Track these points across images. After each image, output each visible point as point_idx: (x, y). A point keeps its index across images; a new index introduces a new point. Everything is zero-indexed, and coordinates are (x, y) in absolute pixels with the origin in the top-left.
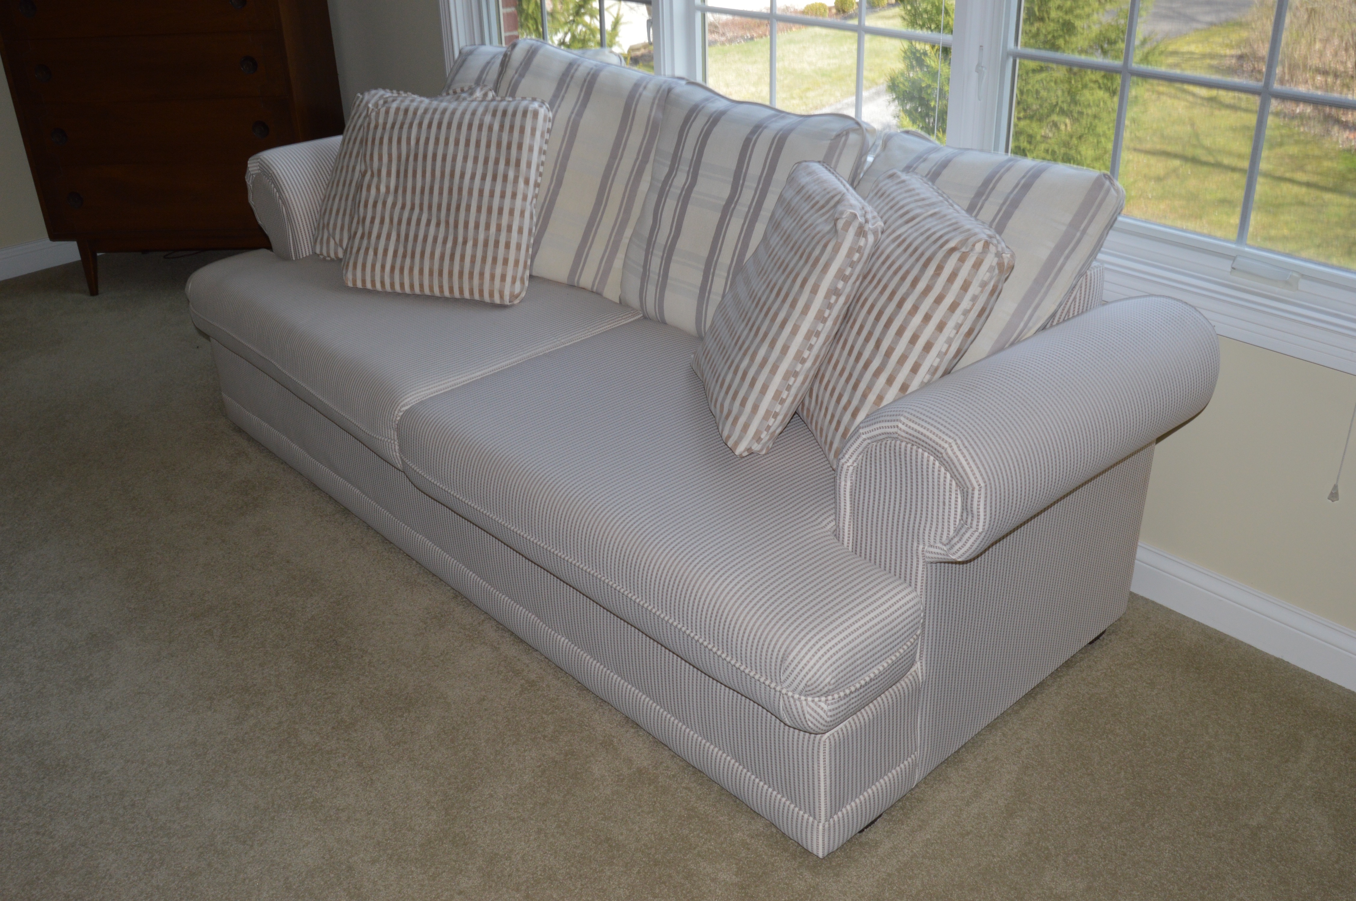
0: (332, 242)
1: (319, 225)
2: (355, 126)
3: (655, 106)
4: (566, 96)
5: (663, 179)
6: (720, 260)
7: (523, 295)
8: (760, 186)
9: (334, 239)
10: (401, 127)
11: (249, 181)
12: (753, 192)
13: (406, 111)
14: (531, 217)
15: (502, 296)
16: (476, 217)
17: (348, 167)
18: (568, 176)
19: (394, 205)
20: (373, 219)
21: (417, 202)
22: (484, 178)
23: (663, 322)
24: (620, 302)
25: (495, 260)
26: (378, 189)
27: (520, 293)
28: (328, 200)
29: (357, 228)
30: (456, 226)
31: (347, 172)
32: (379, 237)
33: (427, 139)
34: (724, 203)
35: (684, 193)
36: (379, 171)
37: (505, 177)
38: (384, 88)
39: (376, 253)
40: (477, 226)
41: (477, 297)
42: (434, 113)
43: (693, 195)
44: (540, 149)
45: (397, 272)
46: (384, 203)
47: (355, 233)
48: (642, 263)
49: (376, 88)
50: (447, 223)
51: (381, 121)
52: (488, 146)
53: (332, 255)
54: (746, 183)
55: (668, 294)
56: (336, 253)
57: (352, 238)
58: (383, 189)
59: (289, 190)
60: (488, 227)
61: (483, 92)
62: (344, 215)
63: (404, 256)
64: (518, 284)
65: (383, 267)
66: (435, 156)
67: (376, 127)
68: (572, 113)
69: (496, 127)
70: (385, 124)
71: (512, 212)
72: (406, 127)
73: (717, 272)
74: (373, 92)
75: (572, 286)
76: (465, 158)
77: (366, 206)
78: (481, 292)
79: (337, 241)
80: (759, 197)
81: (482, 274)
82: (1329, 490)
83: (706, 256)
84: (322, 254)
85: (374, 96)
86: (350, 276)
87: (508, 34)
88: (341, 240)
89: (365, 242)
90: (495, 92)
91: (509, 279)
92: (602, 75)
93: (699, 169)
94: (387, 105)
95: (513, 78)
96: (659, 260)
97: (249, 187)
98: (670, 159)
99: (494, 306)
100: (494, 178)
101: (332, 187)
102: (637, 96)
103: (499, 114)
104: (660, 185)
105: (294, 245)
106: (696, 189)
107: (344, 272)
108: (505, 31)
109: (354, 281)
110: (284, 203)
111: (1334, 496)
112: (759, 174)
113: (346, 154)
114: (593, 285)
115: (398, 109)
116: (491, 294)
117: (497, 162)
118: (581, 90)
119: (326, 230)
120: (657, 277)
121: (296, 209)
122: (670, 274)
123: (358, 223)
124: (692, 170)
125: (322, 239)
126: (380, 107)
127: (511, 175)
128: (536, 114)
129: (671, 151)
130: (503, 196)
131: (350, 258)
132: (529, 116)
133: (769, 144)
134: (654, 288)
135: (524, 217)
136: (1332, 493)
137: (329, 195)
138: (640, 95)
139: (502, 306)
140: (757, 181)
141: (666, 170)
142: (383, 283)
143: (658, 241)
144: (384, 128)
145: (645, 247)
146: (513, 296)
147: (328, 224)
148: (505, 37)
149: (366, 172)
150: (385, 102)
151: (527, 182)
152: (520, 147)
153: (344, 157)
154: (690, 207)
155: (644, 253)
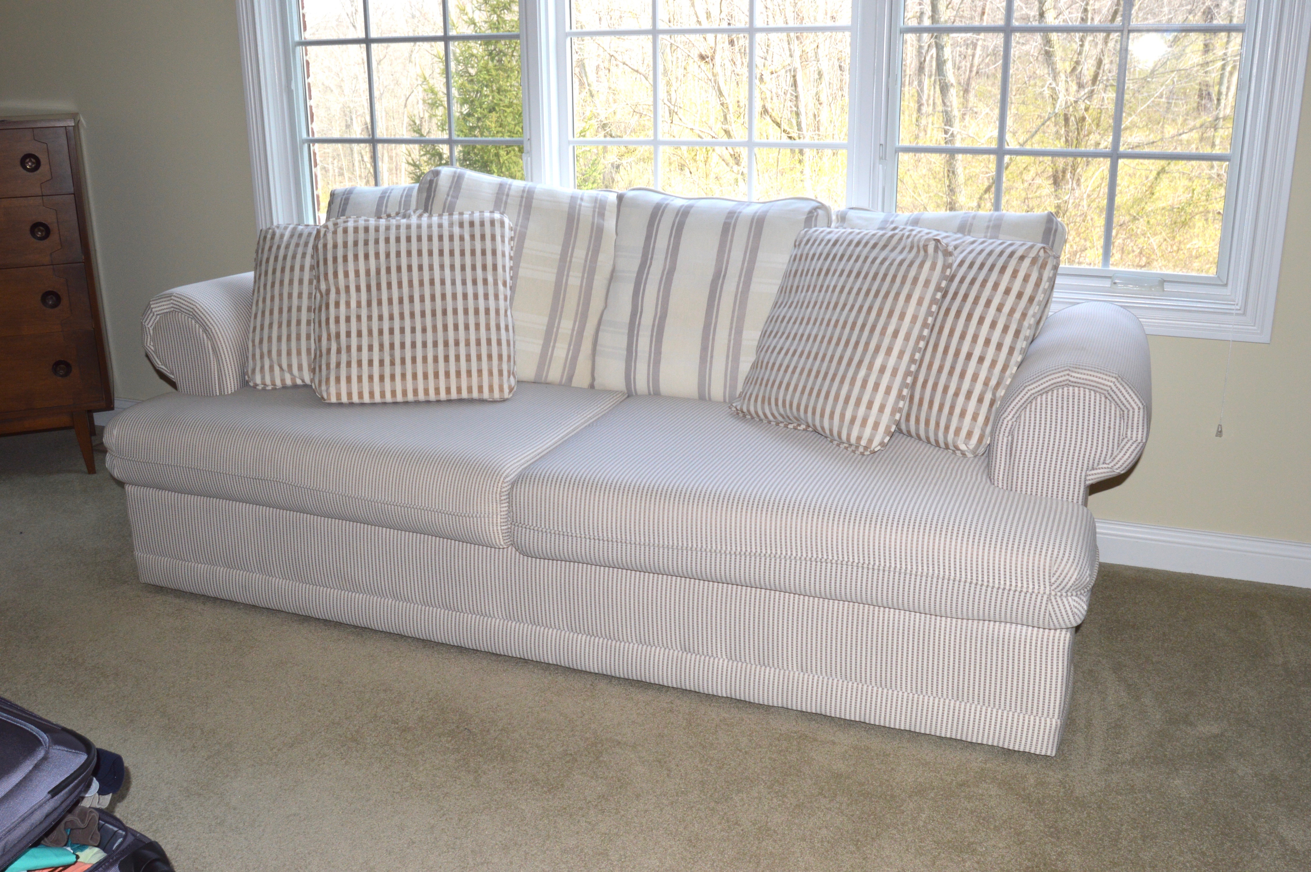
0: (277, 369)
1: (254, 354)
3: (596, 215)
10: (366, 244)
12: (741, 265)
13: (367, 229)
15: (501, 390)
18: (520, 283)
23: (657, 394)
25: (490, 357)
33: (398, 253)
36: (347, 287)
42: (398, 228)
48: (624, 347)
55: (663, 367)
56: (283, 380)
66: (409, 267)
67: (335, 246)
68: (517, 226)
70: (345, 243)
71: (497, 312)
72: (371, 243)
73: (716, 337)
75: (538, 383)
76: (442, 267)
78: (481, 388)
79: (285, 367)
81: (479, 372)
82: (1214, 431)
89: (344, 356)
91: (505, 373)
92: (537, 191)
95: (446, 199)
96: (648, 340)
98: (641, 252)
100: (475, 283)
102: (577, 207)
103: (466, 226)
105: (219, 380)
111: (1219, 433)
114: (562, 378)
116: (491, 389)
119: (266, 358)
121: (223, 342)
124: (669, 257)
125: (262, 367)
127: (490, 278)
128: (502, 224)
130: (486, 297)
133: (749, 224)
134: (645, 365)
136: (1218, 431)
138: (580, 206)
140: (743, 256)
142: (372, 393)
143: (643, 323)
144: (345, 247)
145: (626, 331)
146: (511, 389)
147: (269, 351)
151: (505, 284)
152: (494, 253)
155: (626, 337)
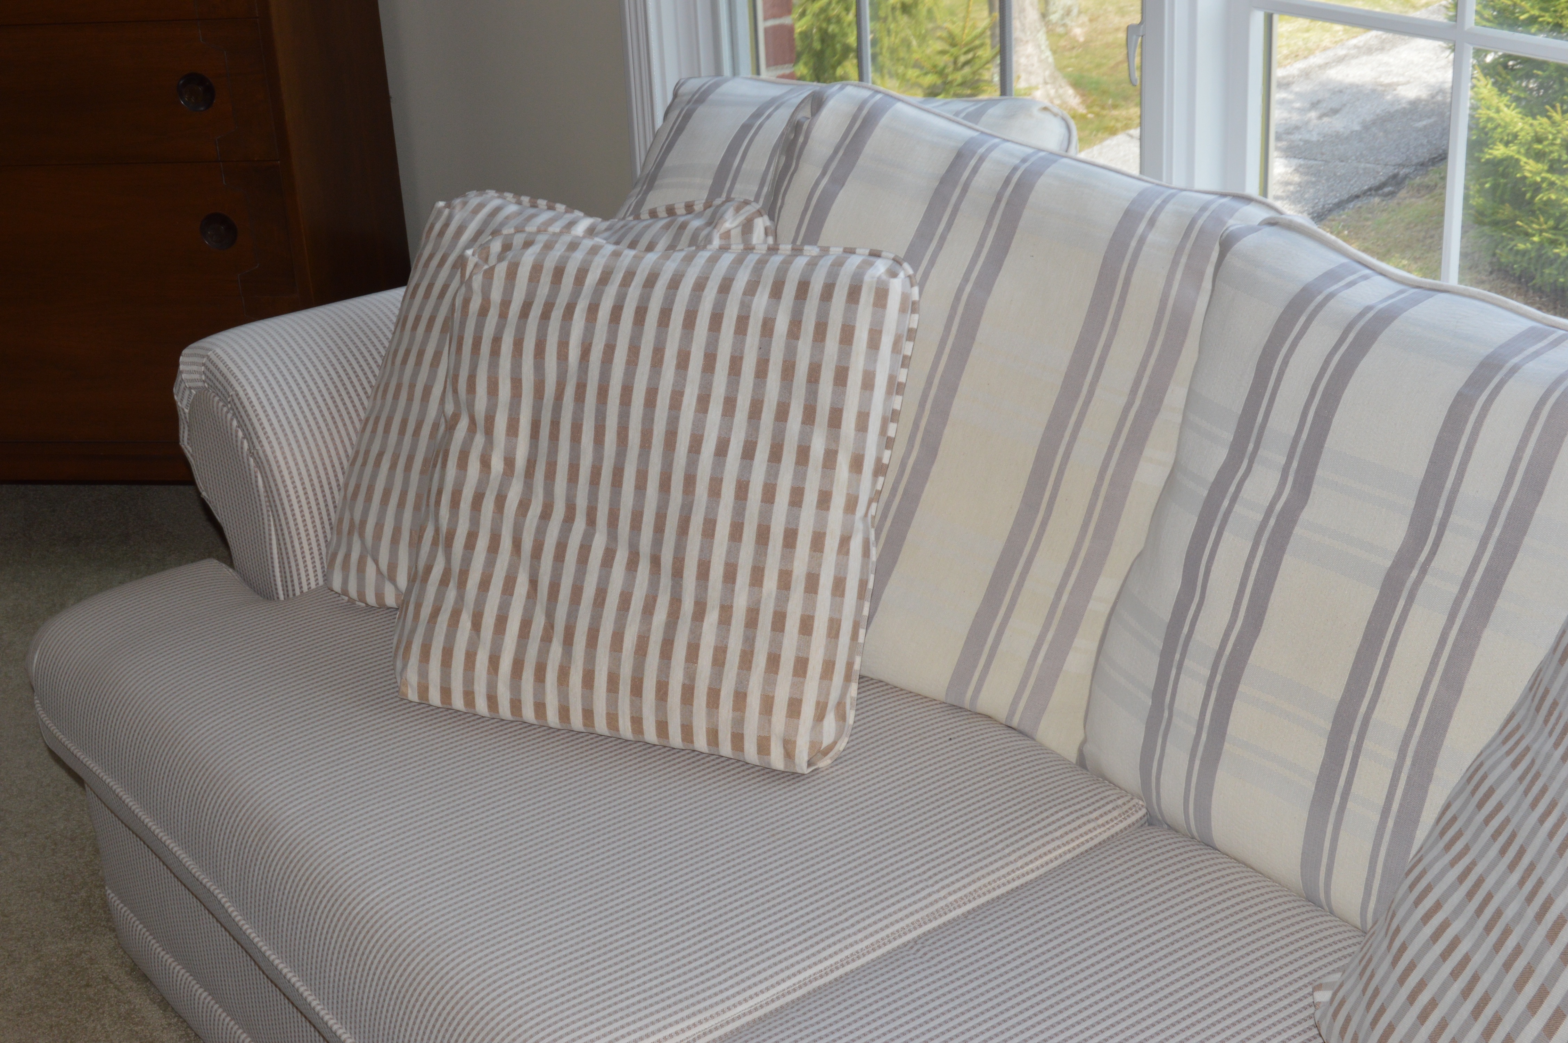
0: (371, 569)
1: (340, 521)
2: (430, 286)
4: (949, 237)
5: (1211, 478)
6: (1376, 715)
7: (841, 745)
8: (1497, 532)
9: (376, 562)
10: (546, 316)
11: (183, 401)
12: (1474, 545)
13: (559, 273)
14: (866, 553)
15: (789, 755)
16: (729, 552)
17: (412, 386)
18: (951, 436)
19: (524, 506)
20: (472, 538)
21: (581, 503)
22: (749, 452)
23: (1209, 845)
24: (1082, 762)
25: (774, 661)
26: (485, 463)
27: (835, 743)
28: (364, 464)
29: (432, 557)
30: (678, 573)
31: (410, 399)
32: (485, 584)
33: (610, 350)
34: (1389, 563)
35: (1272, 522)
36: (490, 420)
37: (803, 454)
38: (501, 189)
39: (477, 625)
40: (730, 576)
41: (726, 748)
42: (626, 282)
43: (1298, 530)
44: (892, 379)
45: (528, 675)
46: (501, 500)
47: (429, 569)
48: (1151, 683)
49: (481, 188)
50: (656, 561)
51: (496, 296)
52: (761, 372)
53: (371, 599)
54: (1454, 519)
55: (1223, 777)
56: (380, 596)
57: (421, 577)
58: (497, 464)
59: (272, 438)
60: (757, 576)
61: (741, 218)
62: (401, 504)
63: (547, 638)
64: (830, 721)
65: (494, 662)
66: (627, 391)
67: (484, 311)
68: (966, 279)
69: (782, 325)
70: (506, 304)
71: (818, 542)
72: (557, 314)
73: (1367, 744)
74: (474, 199)
75: (956, 708)
76: (703, 401)
77: (455, 504)
78: (738, 739)
79: (384, 567)
80: (1492, 558)
81: (740, 697)
83: (1338, 697)
84: (345, 592)
85: (476, 211)
86: (412, 676)
87: (771, 23)
88: (393, 567)
89: (451, 594)
90: (772, 218)
91: (808, 710)
92: (1043, 185)
93: (1315, 465)
94: (510, 255)
96: (1201, 689)
97: (181, 413)
98: (1233, 427)
99: (768, 772)
100: (776, 455)
101: (374, 431)
104: (1205, 493)
105: (281, 563)
106: (1306, 515)
107: (399, 664)
108: (766, 19)
109: (423, 690)
110: (259, 464)
112: (1494, 499)
113: (407, 353)
114: (1012, 713)
115: (537, 270)
116: (763, 747)
117: (782, 414)
118: (989, 223)
119: (356, 538)
120: (1193, 731)
121: (288, 482)
122: (1231, 730)
123: (435, 543)
124: (1295, 464)
125: (347, 556)
126: (492, 260)
127: (818, 446)
128: (881, 296)
129: (1237, 406)
130: (797, 498)
131: (413, 631)
132: (866, 298)
133: (1525, 420)
134: (1185, 758)
135: (847, 553)
137: (367, 453)
138: (1142, 241)
139: (792, 776)
140: (1486, 517)
141: (1221, 455)
142: (492, 700)
143: (1197, 636)
144: (503, 315)
145: (1159, 645)
146: (818, 752)
147: (363, 523)
148: (766, 30)
149: (456, 417)
150: (507, 247)
151: (857, 464)
152: (841, 377)
153: (404, 362)
154: (1288, 562)
155: (1156, 660)
